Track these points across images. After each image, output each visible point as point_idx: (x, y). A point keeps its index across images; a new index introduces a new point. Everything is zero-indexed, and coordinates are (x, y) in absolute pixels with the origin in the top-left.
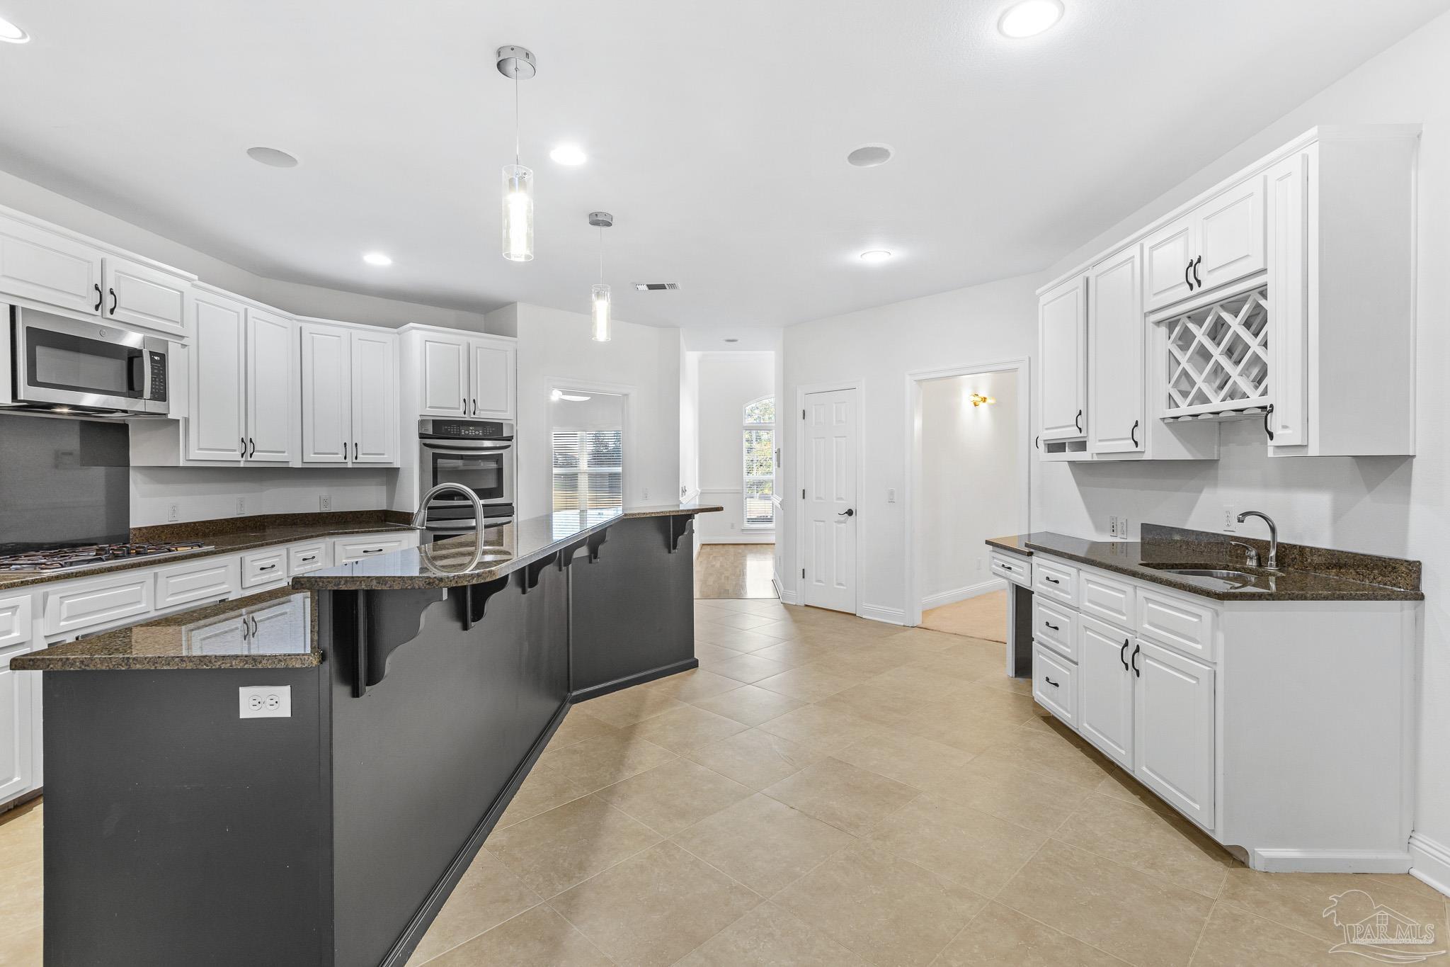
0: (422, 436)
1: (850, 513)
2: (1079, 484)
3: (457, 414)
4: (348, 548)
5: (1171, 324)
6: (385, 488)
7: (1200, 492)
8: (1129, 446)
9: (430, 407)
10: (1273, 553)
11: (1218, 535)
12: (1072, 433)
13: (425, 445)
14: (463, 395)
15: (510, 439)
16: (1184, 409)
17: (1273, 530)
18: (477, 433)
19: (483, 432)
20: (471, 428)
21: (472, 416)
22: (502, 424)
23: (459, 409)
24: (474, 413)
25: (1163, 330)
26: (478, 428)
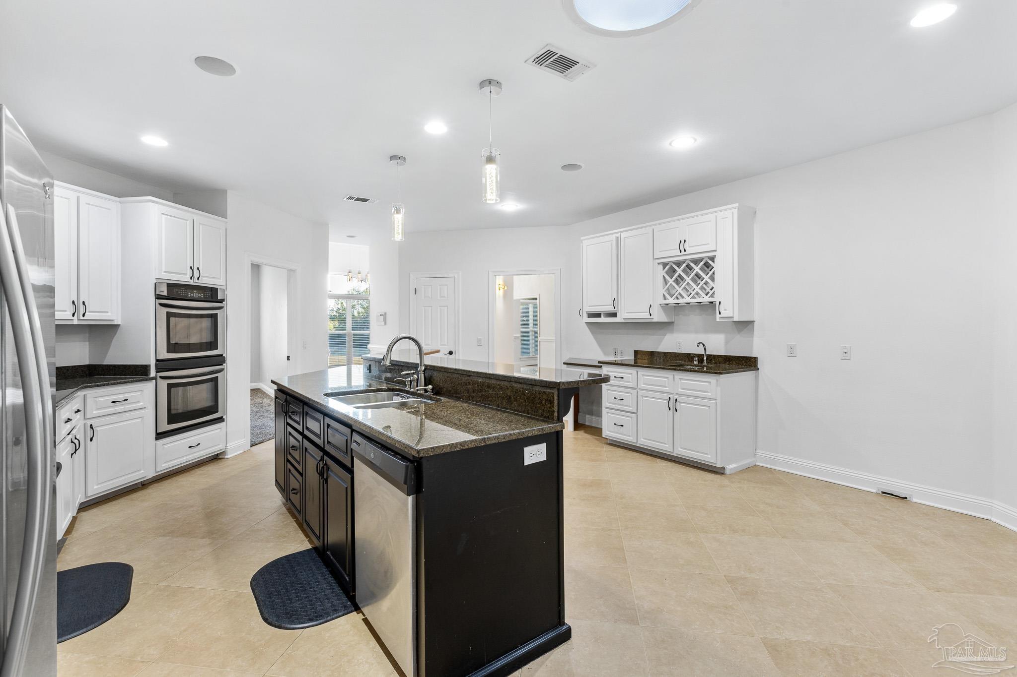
0: (158, 297)
1: (451, 353)
2: (593, 333)
3: (184, 278)
4: (98, 399)
5: (665, 265)
6: (88, 343)
7: (665, 335)
8: (647, 315)
9: (165, 272)
10: (705, 358)
11: (676, 353)
12: (610, 309)
13: (161, 305)
14: (190, 264)
15: (221, 301)
16: (671, 301)
17: (705, 349)
18: (200, 295)
19: (204, 295)
20: (195, 291)
21: (197, 281)
22: (217, 288)
23: (186, 274)
24: (198, 279)
25: (661, 267)
26: (201, 292)
